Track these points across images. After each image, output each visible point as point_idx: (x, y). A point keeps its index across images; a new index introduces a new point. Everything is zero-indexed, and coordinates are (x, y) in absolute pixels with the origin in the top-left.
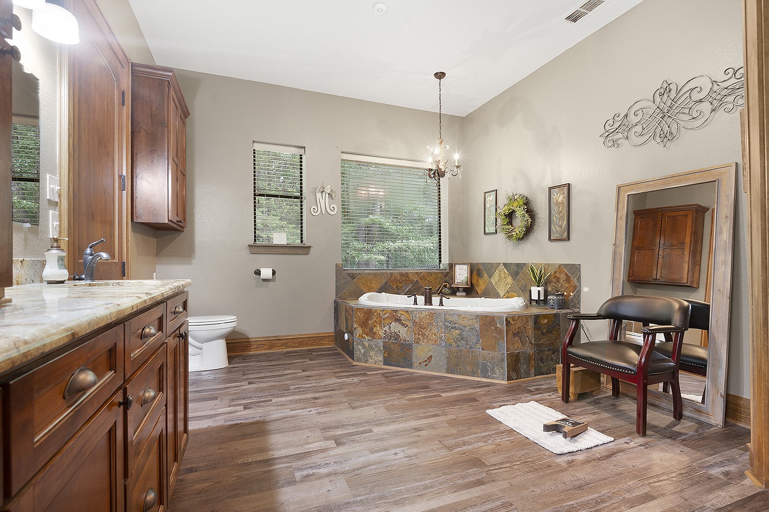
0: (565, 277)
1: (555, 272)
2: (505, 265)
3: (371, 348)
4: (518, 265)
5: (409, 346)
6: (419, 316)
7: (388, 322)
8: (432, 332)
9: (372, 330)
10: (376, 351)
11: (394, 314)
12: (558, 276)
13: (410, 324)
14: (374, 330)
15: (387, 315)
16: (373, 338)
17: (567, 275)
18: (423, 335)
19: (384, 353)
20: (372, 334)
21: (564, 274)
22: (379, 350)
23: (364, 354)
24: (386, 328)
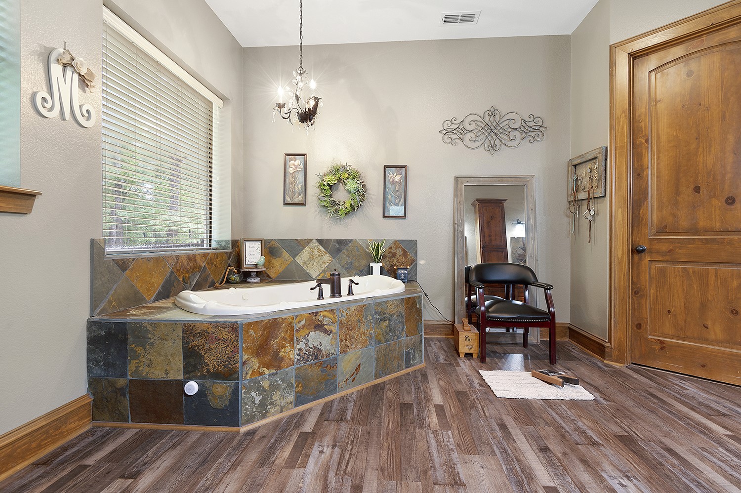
0: (401, 253)
1: (391, 248)
2: (320, 242)
3: (274, 387)
4: (340, 242)
5: (334, 361)
6: (347, 314)
7: (303, 334)
8: (361, 332)
9: (277, 353)
10: (284, 389)
11: (314, 318)
12: (394, 251)
13: (335, 328)
14: (281, 353)
15: (303, 323)
16: (279, 368)
17: (404, 250)
18: (351, 338)
19: (297, 386)
20: (276, 362)
21: (400, 249)
22: (290, 385)
23: (263, 404)
24: (302, 345)
